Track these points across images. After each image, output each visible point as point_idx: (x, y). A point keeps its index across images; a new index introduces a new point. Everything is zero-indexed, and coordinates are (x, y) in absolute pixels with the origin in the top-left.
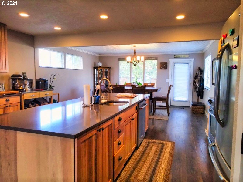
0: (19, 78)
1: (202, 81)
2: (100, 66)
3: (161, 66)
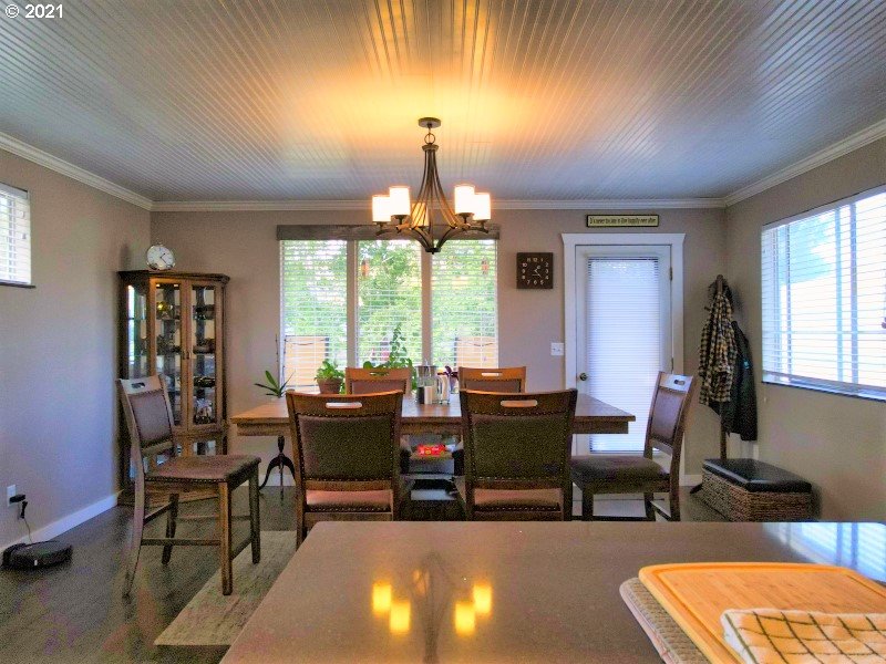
1: (745, 347)
2: (161, 266)
3: (519, 267)
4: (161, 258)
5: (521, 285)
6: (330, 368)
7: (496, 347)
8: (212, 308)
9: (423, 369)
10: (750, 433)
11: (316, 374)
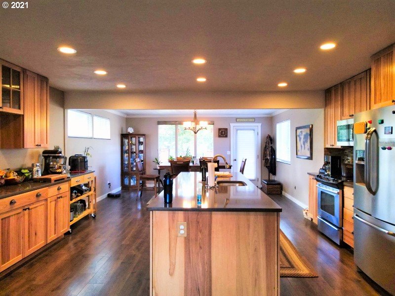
0: (57, 155)
1: (273, 152)
2: (131, 132)
3: (219, 132)
4: (131, 130)
5: (219, 136)
6: (171, 157)
7: (213, 152)
8: (142, 142)
9: (194, 157)
10: (274, 173)
11: (168, 159)
